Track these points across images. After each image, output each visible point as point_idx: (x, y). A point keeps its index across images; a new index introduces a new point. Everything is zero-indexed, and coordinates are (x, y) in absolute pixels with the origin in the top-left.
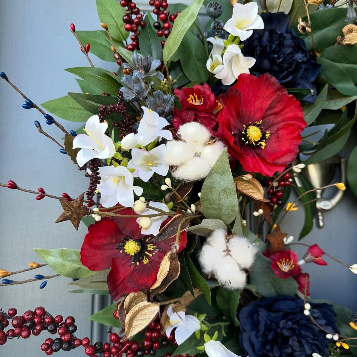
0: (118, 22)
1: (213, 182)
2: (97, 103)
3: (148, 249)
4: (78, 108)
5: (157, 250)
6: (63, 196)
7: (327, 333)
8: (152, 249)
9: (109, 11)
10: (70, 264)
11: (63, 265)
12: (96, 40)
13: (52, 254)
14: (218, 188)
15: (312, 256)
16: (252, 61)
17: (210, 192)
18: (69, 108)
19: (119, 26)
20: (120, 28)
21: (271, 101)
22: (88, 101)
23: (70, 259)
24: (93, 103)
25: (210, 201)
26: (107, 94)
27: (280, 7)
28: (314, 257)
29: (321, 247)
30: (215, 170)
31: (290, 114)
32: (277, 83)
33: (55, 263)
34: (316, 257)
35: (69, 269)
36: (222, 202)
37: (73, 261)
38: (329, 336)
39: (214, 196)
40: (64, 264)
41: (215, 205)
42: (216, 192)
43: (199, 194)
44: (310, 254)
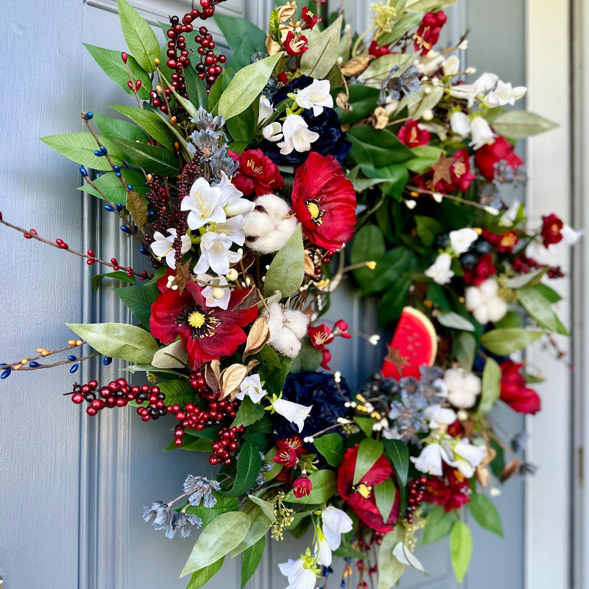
0: (146, 48)
1: (286, 256)
2: (148, 154)
3: (211, 322)
4: (84, 148)
5: (220, 323)
6: (112, 261)
7: (346, 402)
8: (215, 322)
9: (136, 31)
10: (115, 340)
11: (107, 343)
12: (117, 64)
13: (93, 330)
14: (288, 261)
15: (340, 329)
16: (315, 137)
17: (280, 265)
18: (84, 149)
19: (148, 53)
20: (148, 56)
21: (328, 180)
22: (137, 151)
23: (116, 335)
24: (143, 154)
25: (277, 274)
26: (160, 145)
27: (315, 69)
28: (341, 331)
29: (346, 322)
30: (290, 244)
31: (342, 196)
32: (338, 165)
33: (97, 340)
34: (343, 331)
35: (114, 346)
36: (288, 275)
37: (119, 338)
38: (347, 405)
39: (283, 269)
40: (108, 341)
41: (280, 278)
42: (285, 265)
43: (268, 267)
44: (338, 328)
